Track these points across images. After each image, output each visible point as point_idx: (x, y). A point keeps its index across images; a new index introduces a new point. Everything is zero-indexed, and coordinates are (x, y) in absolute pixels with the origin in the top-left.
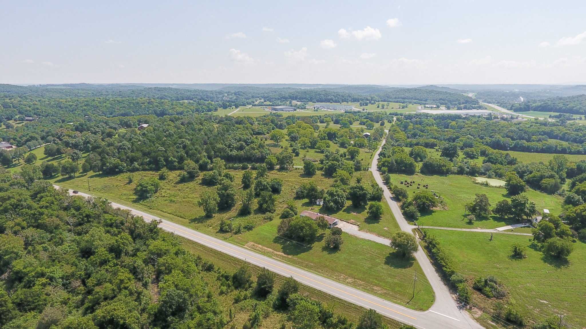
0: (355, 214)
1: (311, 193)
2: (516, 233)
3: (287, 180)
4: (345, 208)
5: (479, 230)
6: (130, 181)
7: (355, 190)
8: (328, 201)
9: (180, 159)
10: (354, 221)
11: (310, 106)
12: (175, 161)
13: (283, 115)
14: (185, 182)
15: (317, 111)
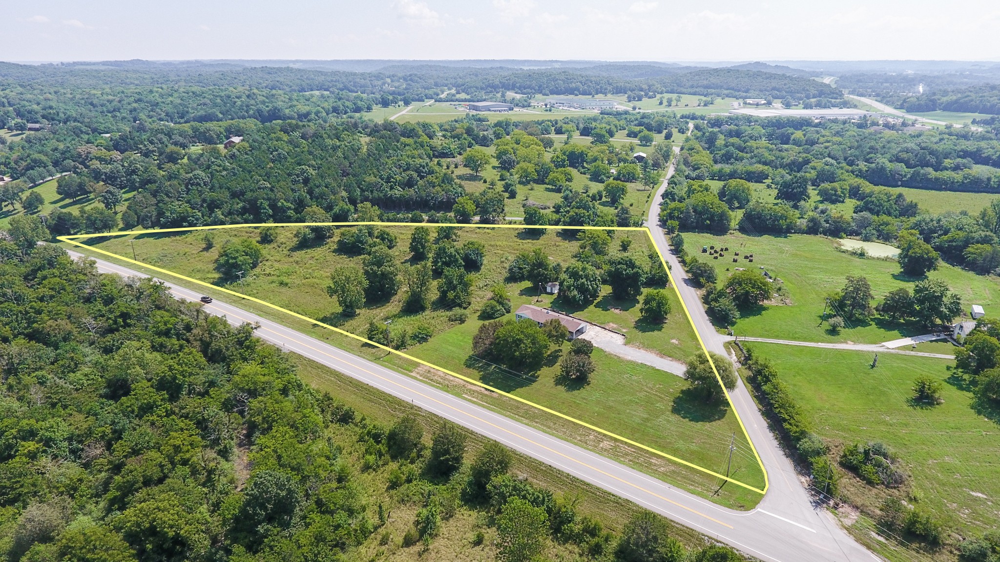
0: (617, 311)
1: (536, 271)
2: (920, 354)
3: (493, 243)
4: (599, 299)
5: (850, 346)
6: (209, 246)
7: (619, 266)
8: (569, 287)
9: (298, 204)
10: (615, 326)
11: (539, 101)
12: (289, 208)
13: (489, 118)
14: (308, 247)
15: (550, 111)
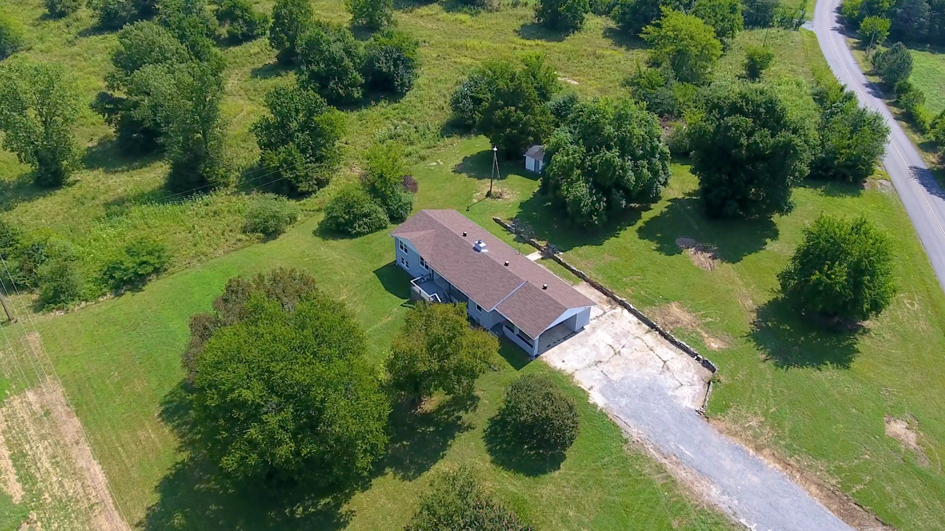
0: (704, 259)
1: (499, 113)
3: (459, 42)
7: (730, 120)
